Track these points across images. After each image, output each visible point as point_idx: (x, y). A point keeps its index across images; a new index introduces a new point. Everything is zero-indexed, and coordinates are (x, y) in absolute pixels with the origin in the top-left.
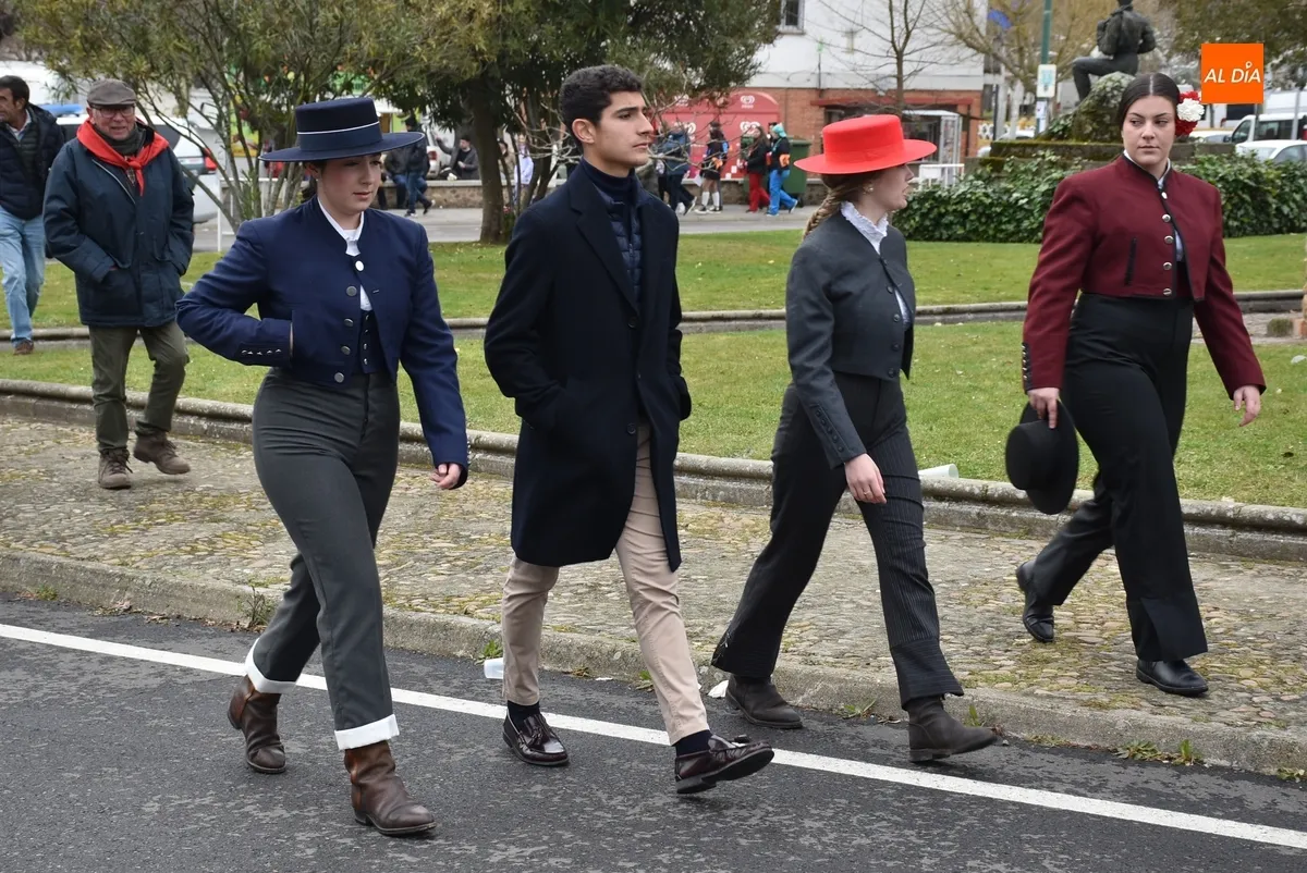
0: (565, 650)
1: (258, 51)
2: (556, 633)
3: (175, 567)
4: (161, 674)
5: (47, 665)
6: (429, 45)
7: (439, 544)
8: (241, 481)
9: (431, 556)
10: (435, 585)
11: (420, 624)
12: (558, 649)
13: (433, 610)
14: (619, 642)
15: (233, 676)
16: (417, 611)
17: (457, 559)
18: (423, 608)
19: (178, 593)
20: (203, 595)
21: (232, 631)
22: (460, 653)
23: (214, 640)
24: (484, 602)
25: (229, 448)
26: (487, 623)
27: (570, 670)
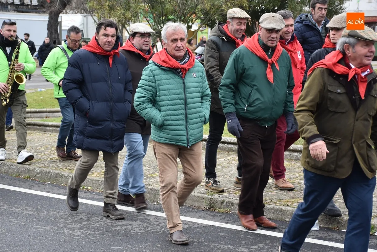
4: (186, 224)
10: (272, 196)
11: (272, 209)
13: (275, 204)
15: (211, 225)
16: (269, 204)
18: (271, 204)
21: (203, 210)
22: (288, 220)
23: (198, 213)
24: (292, 202)
27: (331, 227)
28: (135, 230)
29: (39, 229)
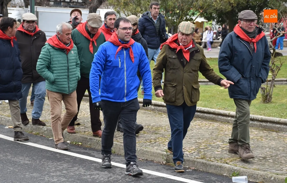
0: (256, 175)
1: (169, 5)
2: (253, 170)
3: (146, 146)
5: (113, 171)
6: (217, 2)
7: (218, 143)
8: (163, 123)
9: (216, 146)
10: (217, 154)
11: (213, 165)
12: (254, 175)
13: (217, 162)
14: (273, 175)
15: (162, 177)
16: (213, 162)
17: (224, 148)
18: (214, 161)
19: (147, 153)
20: (153, 154)
21: (161, 164)
22: (225, 174)
23: (156, 167)
24: (232, 160)
25: (159, 114)
26: (233, 166)
27: (258, 182)
28: (100, 179)
29: (26, 176)
